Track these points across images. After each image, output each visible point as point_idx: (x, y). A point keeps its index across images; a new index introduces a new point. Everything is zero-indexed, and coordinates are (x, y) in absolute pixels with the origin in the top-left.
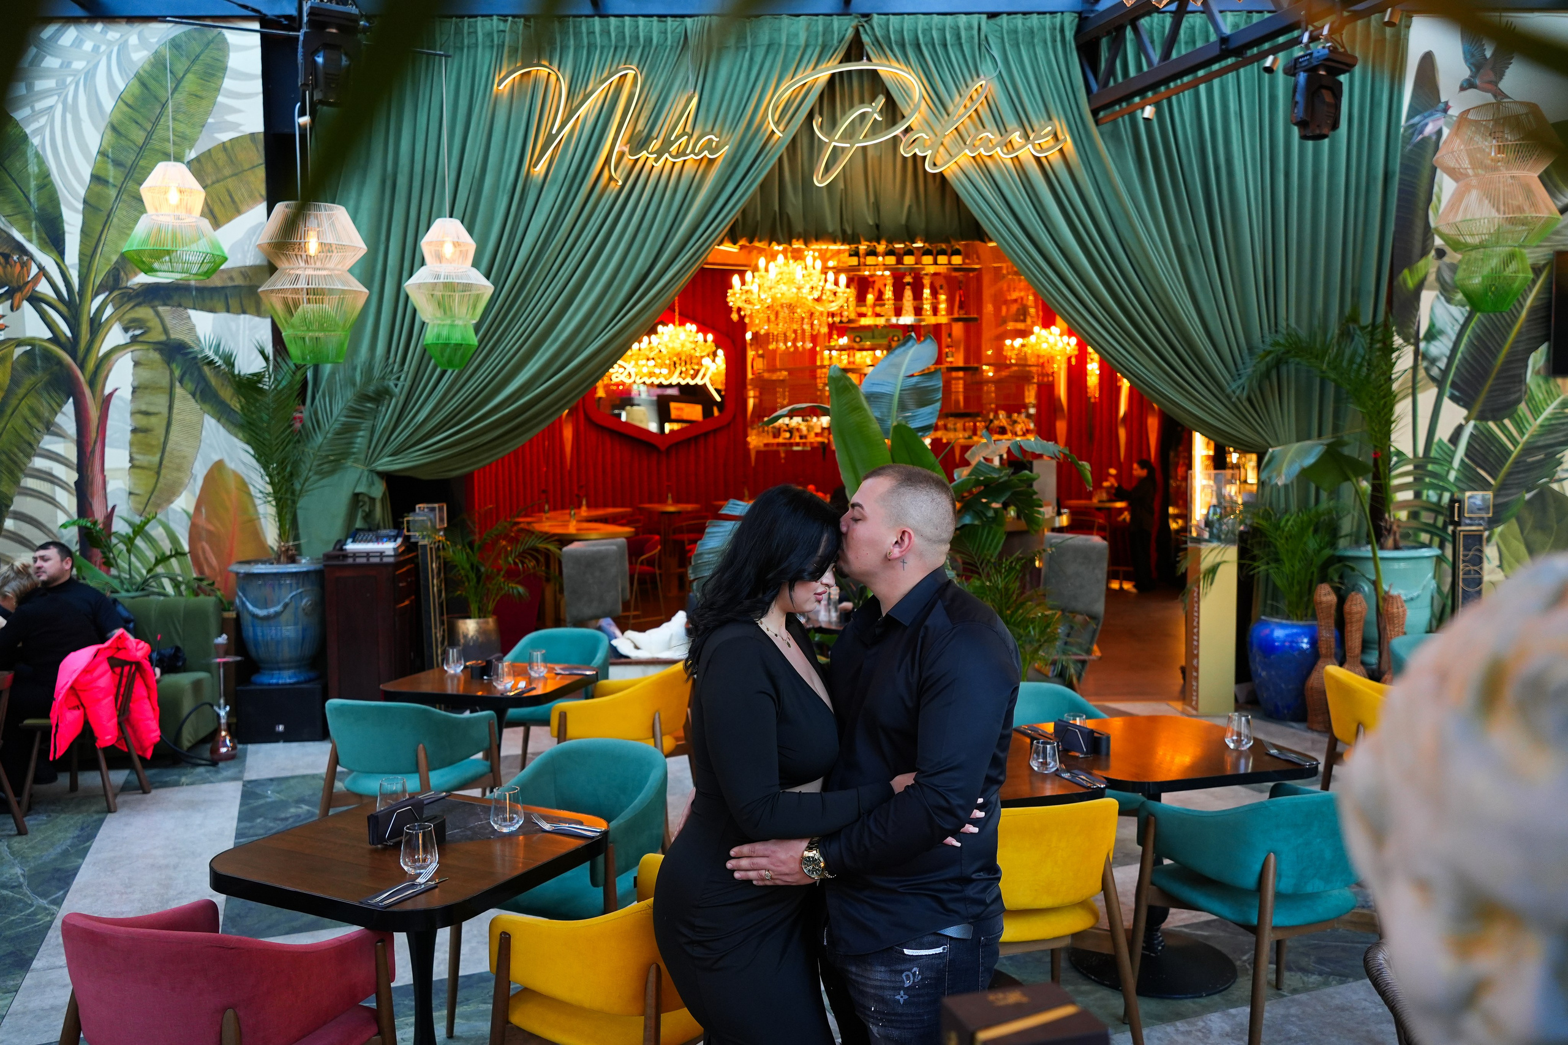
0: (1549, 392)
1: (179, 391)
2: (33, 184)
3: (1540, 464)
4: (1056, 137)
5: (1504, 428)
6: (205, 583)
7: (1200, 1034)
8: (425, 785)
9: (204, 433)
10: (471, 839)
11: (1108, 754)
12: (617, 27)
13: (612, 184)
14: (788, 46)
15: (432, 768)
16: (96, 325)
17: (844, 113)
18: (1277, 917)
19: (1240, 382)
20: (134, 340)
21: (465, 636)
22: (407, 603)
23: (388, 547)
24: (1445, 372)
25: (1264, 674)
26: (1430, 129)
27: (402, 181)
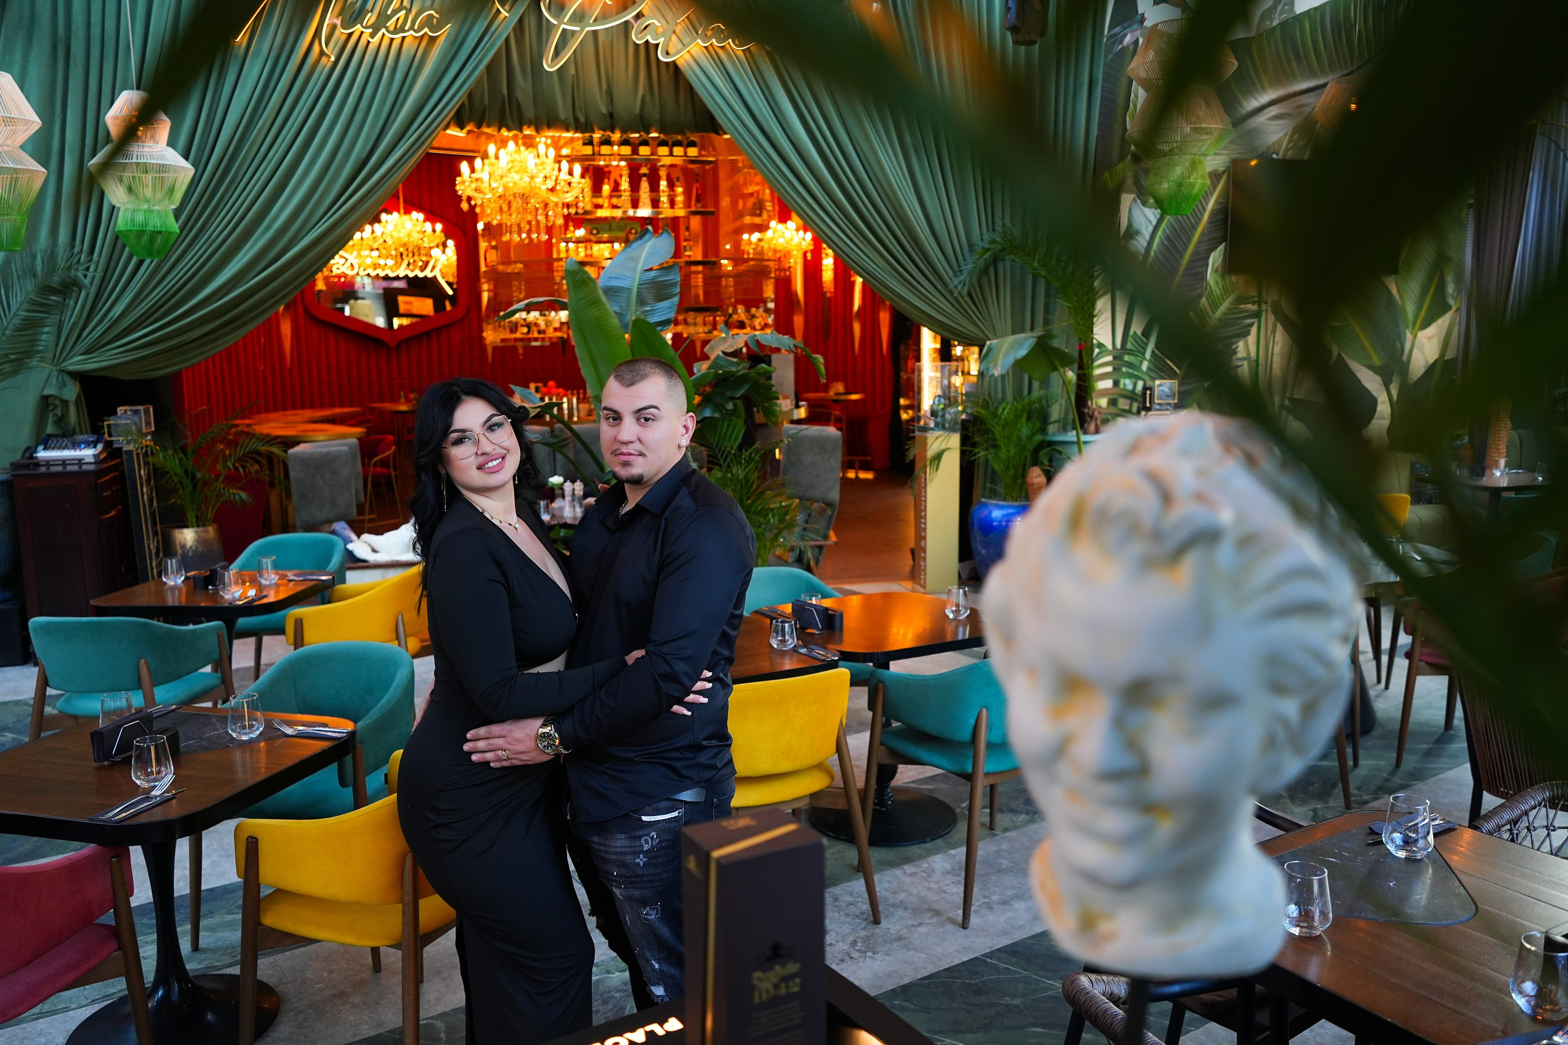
0: (1225, 289)
7: (925, 874)
8: (150, 700)
10: (207, 749)
11: (841, 630)
13: (324, 59)
15: (156, 683)
18: (989, 764)
19: (961, 278)
21: (183, 547)
22: (113, 513)
23: (87, 453)
25: (983, 552)
26: (1128, 40)
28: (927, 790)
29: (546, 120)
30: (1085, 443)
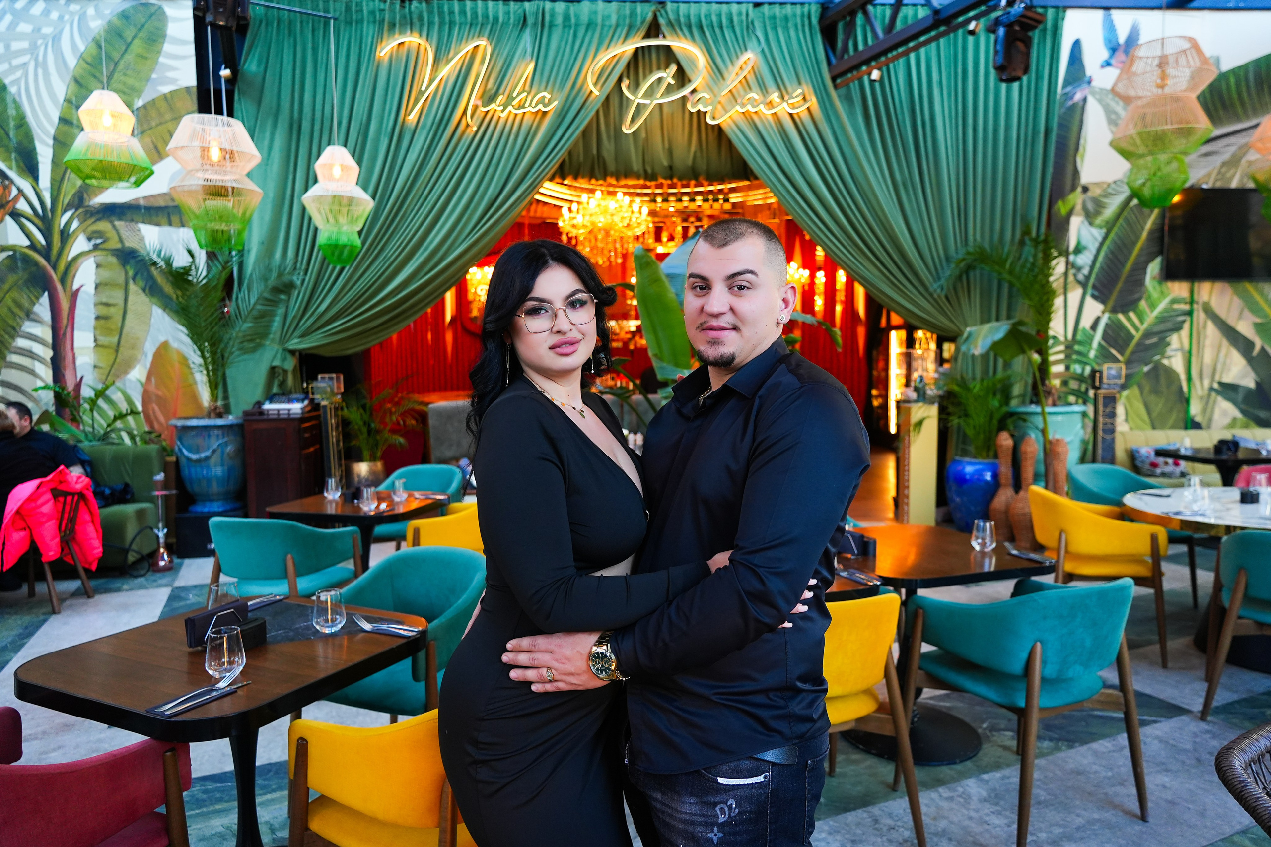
0: (1162, 292)
1: (132, 287)
2: (12, 124)
3: (1155, 346)
4: (804, 99)
5: (1129, 319)
6: (153, 435)
9: (153, 320)
10: (292, 640)
11: (875, 556)
12: (472, 9)
13: (469, 130)
14: (603, 26)
15: (299, 574)
16: (65, 234)
17: (645, 77)
18: (1042, 700)
19: (939, 283)
20: (96, 247)
21: (359, 476)
22: (312, 449)
23: (296, 408)
24: (1088, 278)
25: (958, 500)
26: (1078, 97)
27: (306, 125)
28: (945, 707)
29: (623, 172)
30: (1050, 414)
